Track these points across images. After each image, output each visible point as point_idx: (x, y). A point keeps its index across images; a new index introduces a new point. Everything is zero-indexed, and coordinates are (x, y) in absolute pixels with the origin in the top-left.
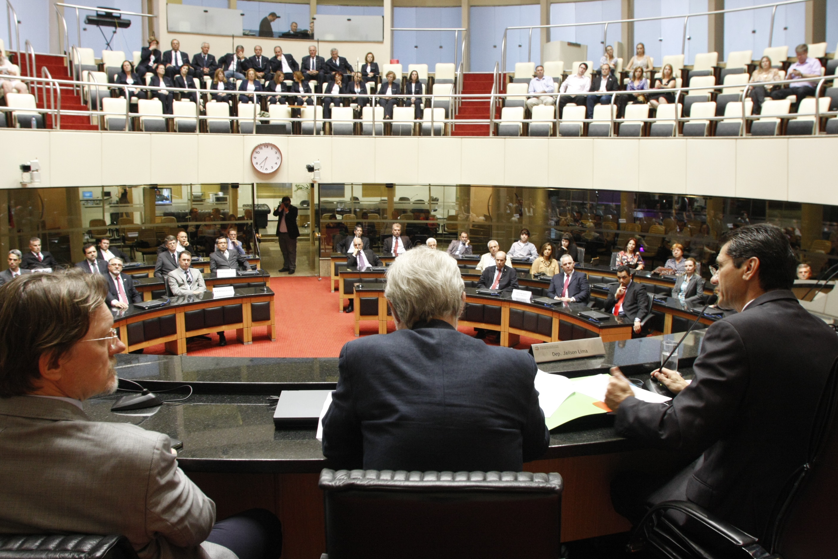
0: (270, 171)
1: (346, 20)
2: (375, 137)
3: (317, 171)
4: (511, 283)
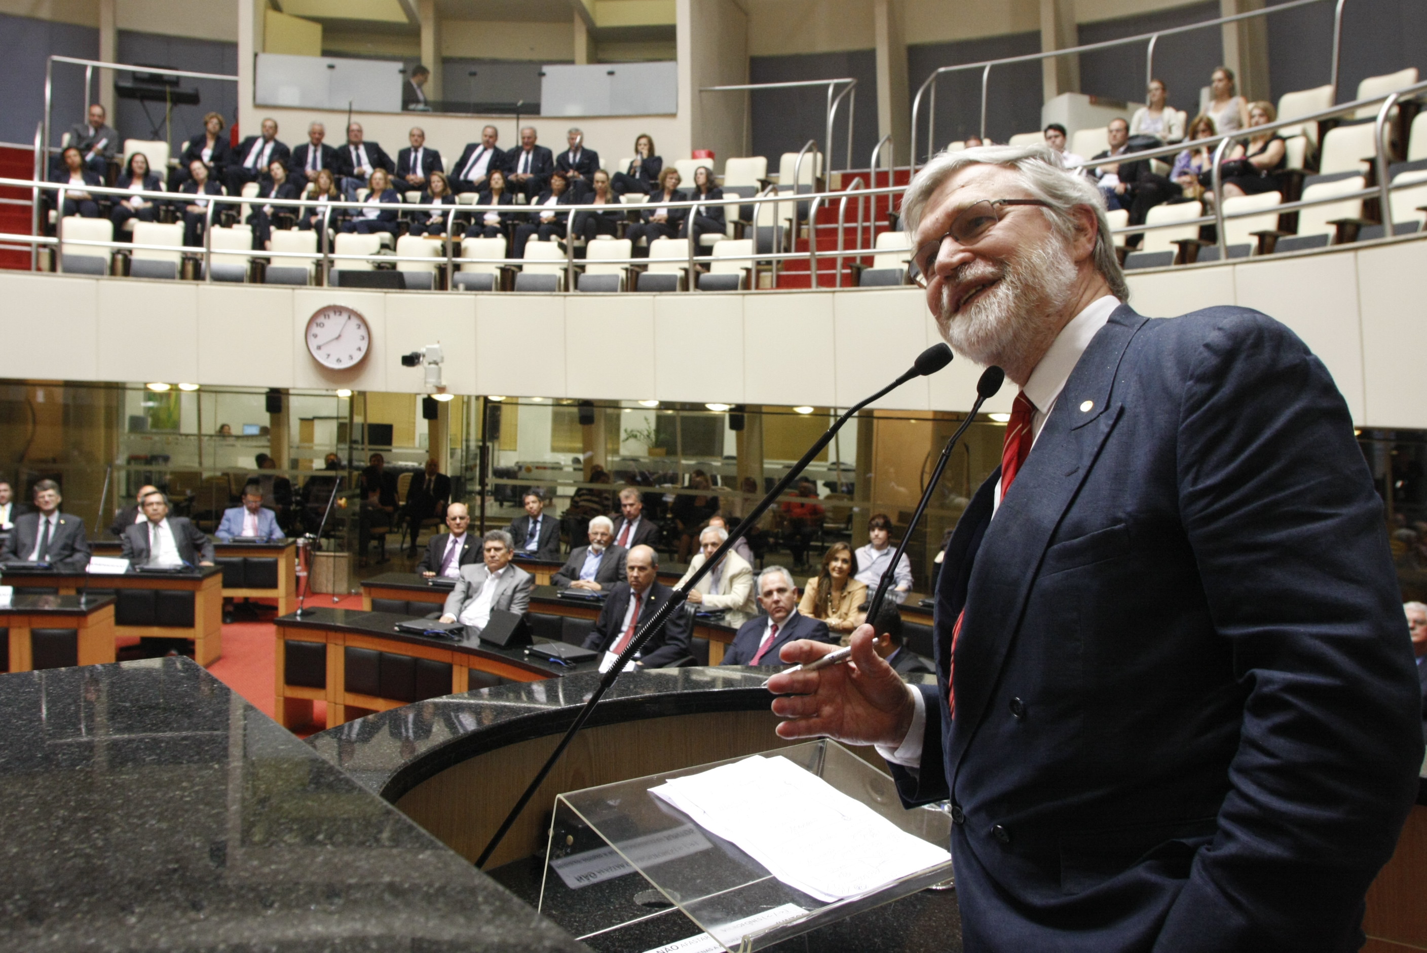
0: (347, 364)
1: (605, 75)
2: (565, 296)
3: (433, 366)
4: (667, 637)
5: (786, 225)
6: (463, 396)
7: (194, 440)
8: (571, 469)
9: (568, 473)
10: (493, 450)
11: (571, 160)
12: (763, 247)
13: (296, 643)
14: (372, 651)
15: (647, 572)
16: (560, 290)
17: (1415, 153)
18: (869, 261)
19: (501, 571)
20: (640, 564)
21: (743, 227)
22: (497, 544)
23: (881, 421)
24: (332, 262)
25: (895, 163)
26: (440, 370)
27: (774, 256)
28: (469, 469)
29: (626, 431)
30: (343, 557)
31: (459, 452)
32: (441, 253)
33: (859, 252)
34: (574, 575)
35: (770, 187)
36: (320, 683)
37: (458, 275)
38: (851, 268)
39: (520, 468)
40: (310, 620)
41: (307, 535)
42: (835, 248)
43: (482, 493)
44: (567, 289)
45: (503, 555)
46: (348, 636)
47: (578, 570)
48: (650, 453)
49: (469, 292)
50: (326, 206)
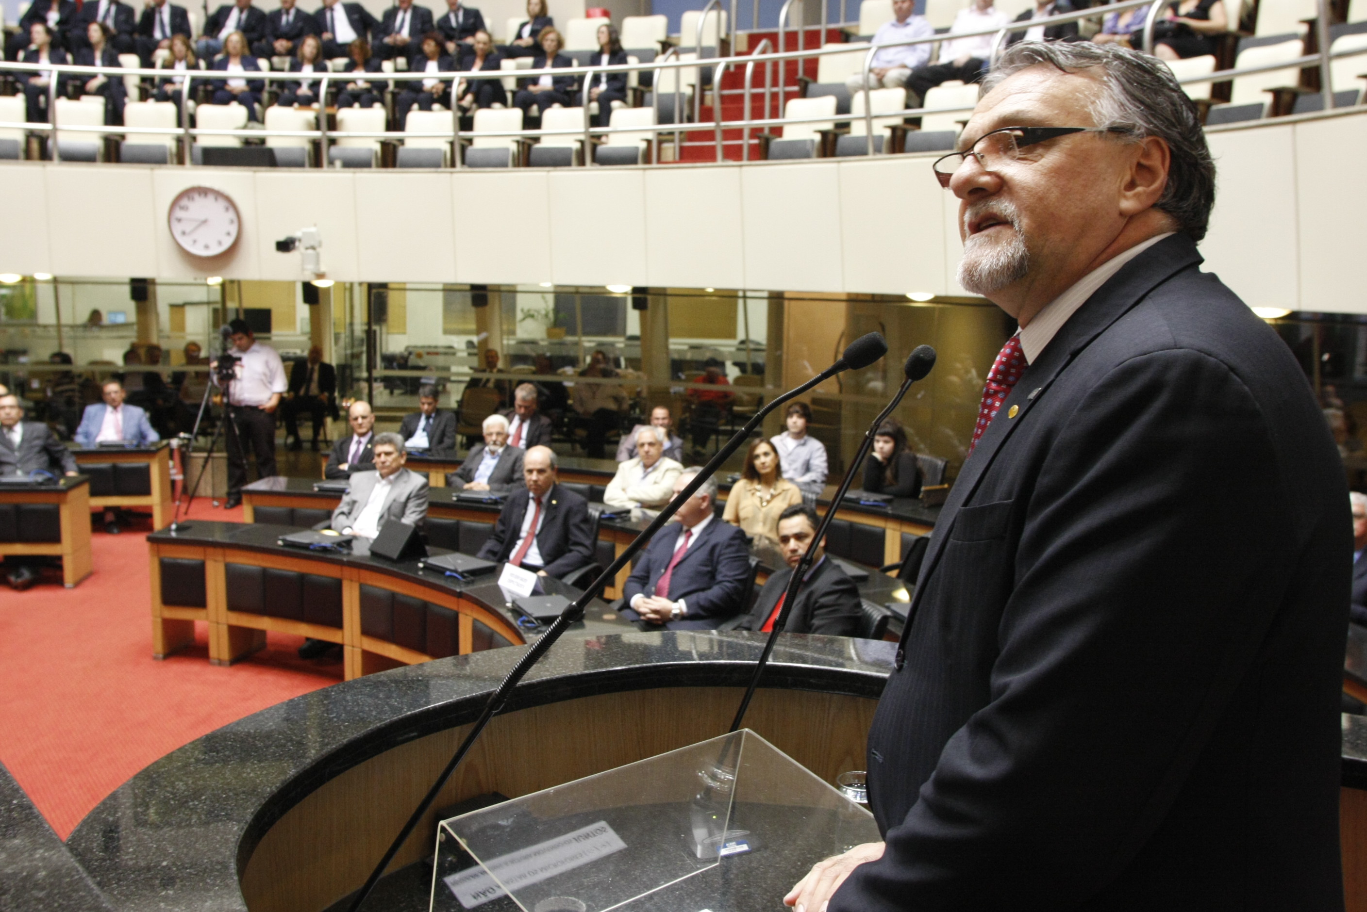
0: (215, 250)
2: (452, 173)
3: (310, 251)
4: (570, 542)
5: (688, 91)
6: (344, 283)
7: (53, 332)
8: (465, 354)
9: (462, 358)
10: (381, 334)
11: (454, 23)
12: (664, 117)
13: (172, 561)
14: (254, 568)
15: (546, 475)
16: (446, 166)
17: (1355, 15)
18: (777, 131)
19: (392, 477)
20: (539, 467)
21: (643, 94)
22: (387, 448)
23: (793, 303)
24: (194, 138)
25: (806, 22)
26: (318, 256)
27: (676, 126)
28: (355, 356)
29: (522, 310)
30: (221, 458)
31: (343, 336)
32: (314, 126)
33: (767, 122)
34: (468, 477)
35: (671, 50)
36: (200, 603)
37: (334, 150)
38: (759, 138)
39: (410, 353)
40: (186, 536)
41: (182, 435)
42: (740, 117)
43: (370, 380)
44: (453, 165)
45: (395, 460)
46: (228, 552)
47: (473, 472)
48: (550, 334)
49: (347, 170)
50: (184, 76)
